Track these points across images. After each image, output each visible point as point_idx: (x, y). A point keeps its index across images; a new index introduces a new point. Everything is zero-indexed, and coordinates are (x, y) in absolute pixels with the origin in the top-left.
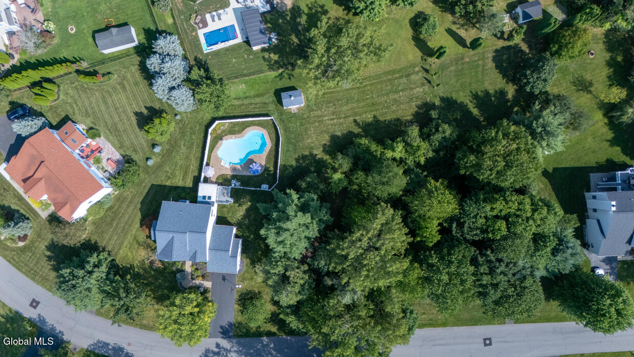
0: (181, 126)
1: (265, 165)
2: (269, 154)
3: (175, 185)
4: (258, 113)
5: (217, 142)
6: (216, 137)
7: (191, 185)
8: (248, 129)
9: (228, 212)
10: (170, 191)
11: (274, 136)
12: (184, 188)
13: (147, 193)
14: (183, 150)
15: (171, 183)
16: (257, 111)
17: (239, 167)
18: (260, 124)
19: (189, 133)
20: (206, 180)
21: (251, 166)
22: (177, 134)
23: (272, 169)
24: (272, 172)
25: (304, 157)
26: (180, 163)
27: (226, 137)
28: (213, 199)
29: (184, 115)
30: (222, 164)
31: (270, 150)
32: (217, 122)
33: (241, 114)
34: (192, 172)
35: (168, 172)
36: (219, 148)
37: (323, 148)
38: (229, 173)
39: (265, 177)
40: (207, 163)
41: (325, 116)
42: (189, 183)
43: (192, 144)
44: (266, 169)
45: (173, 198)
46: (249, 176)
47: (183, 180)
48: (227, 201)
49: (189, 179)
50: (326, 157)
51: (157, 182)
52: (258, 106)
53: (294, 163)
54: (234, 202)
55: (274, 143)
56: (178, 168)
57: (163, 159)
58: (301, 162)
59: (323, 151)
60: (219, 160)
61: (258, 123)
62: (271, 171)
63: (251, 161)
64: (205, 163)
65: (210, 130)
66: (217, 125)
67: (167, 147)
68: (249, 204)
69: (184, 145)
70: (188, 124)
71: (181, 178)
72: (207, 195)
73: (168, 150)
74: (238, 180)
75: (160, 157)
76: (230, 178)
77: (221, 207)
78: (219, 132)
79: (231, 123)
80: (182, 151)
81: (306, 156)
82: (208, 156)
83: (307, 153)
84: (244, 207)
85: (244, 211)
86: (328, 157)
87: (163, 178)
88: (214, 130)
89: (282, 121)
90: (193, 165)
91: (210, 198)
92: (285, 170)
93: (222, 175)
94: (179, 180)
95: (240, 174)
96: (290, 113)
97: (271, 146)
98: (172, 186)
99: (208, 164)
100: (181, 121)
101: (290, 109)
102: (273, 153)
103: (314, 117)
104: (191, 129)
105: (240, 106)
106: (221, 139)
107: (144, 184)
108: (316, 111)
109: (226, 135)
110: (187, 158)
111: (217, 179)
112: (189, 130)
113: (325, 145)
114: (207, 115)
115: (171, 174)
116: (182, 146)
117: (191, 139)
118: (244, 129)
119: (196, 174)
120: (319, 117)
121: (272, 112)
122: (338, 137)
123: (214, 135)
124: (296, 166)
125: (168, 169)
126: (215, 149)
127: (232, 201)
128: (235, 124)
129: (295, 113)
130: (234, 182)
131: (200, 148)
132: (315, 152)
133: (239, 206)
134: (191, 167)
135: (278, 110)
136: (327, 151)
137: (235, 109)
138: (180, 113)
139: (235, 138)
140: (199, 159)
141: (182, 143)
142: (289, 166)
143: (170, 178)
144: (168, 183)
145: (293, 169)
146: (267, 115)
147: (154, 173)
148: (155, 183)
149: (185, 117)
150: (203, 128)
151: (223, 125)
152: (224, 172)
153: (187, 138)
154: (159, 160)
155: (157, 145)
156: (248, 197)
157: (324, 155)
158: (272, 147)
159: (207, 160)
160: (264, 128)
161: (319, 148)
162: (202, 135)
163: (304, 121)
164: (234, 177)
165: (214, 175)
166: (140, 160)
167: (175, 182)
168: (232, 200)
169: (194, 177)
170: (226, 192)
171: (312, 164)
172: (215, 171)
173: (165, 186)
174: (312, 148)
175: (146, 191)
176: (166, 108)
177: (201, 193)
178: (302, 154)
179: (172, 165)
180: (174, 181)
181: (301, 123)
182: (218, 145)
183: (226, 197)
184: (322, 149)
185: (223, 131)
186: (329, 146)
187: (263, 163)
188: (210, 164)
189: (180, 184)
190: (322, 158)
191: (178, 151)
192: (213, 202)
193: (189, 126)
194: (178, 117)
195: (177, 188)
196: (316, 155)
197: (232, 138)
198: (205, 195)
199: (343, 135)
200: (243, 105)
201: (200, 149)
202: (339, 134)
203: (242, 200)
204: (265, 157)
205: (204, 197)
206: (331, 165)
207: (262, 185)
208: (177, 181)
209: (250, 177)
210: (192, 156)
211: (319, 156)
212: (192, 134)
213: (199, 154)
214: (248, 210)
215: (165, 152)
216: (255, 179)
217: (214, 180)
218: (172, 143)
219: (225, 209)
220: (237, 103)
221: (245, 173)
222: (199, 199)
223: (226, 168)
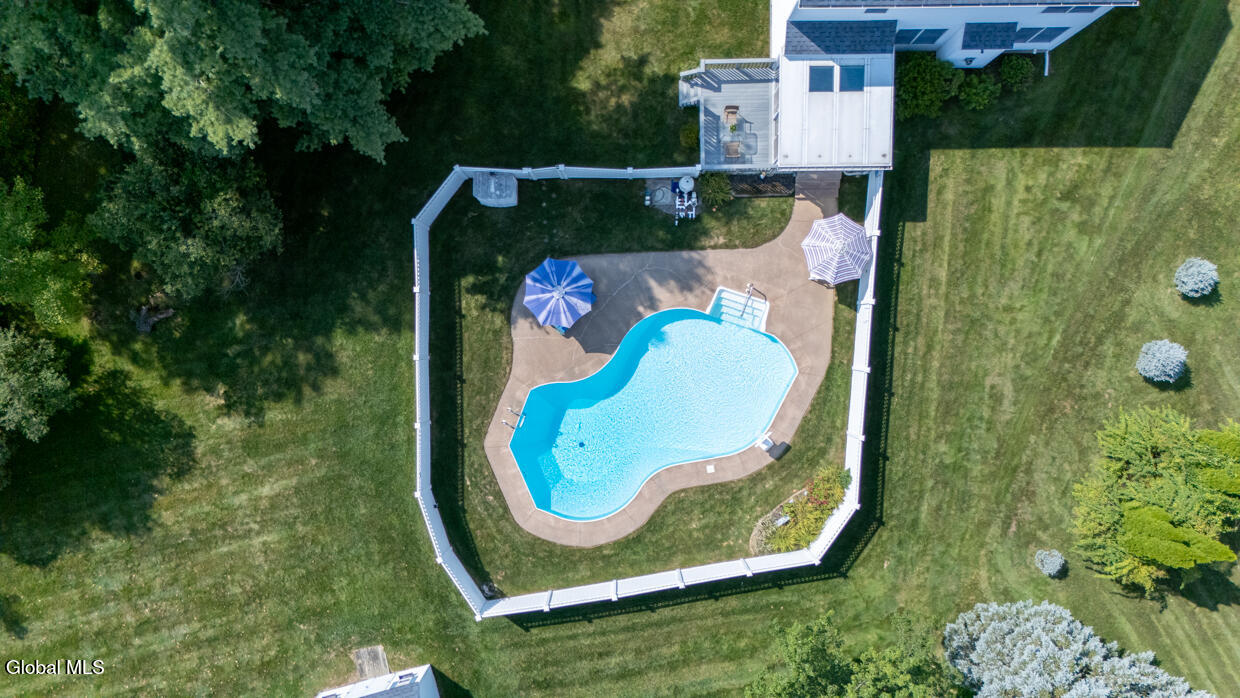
0: (1026, 511)
1: (509, 320)
2: (493, 389)
3: (1035, 153)
5: (805, 431)
6: (813, 463)
7: (937, 161)
8: (629, 528)
9: (703, 17)
10: (1060, 117)
11: (474, 502)
12: (978, 139)
13: (1193, 90)
14: (998, 370)
15: (1055, 163)
17: (659, 292)
18: (561, 563)
19: (977, 470)
20: (848, 193)
21: (584, 307)
22: (1041, 463)
23: (470, 303)
24: (468, 280)
25: (289, 385)
26: (1014, 287)
27: (754, 467)
28: (794, 74)
29: (1012, 578)
30: (763, 307)
31: (486, 412)
32: (813, 554)
33: (679, 611)
35: (1083, 228)
37: (190, 455)
38: (717, 259)
39: (505, 251)
41: (192, 643)
42: (949, 170)
43: (947, 410)
44: (503, 296)
45: (1039, 76)
46: (597, 251)
47: (989, 189)
48: (712, 82)
49: (949, 196)
50: (165, 396)
51: (1142, 164)
52: (584, 666)
53: (343, 346)
54: (671, 80)
55: (470, 459)
56: (1022, 259)
57: (1114, 302)
58: (302, 358)
59: (189, 435)
60: (781, 328)
61: (574, 565)
62: (475, 289)
63: (593, 333)
64: (867, 301)
65: (850, 503)
66: (814, 533)
67: (1098, 378)
68: (582, 84)
69: (997, 398)
70: (984, 525)
71: (998, 202)
72: (837, 98)
73: (1092, 358)
74: (666, 220)
75: (1133, 315)
76: (709, 223)
78: (797, 494)
79: (731, 555)
80: (1008, 359)
81: (279, 397)
82: (850, 348)
83: (277, 414)
84: (609, 56)
85: (606, 38)
86: (160, 404)
87: (1106, 191)
88: (825, 505)
89: (441, 595)
90: (934, 282)
91: (820, 81)
93: (754, 241)
94: (1010, 184)
95: (651, 257)
96: (394, 644)
97: (489, 442)
98: (1049, 142)
99: (847, 293)
100: (1027, 540)
101: (394, 666)
102: (469, 400)
103: (253, 632)
104: (963, 500)
105: (688, 659)
106: (782, 452)
107: (1220, 142)
108: (248, 667)
109: (756, 478)
110: (974, 325)
111: (785, 217)
112: (975, 489)
113: (180, 474)
114: (876, 589)
115: (1059, 217)
116: (1008, 390)
117: (955, 438)
118: (655, 523)
119: (913, 231)
120: (227, 636)
121: (499, 640)
122: (105, 524)
123: (823, 472)
124: (328, 332)
125: (1083, 246)
126: (812, 392)
127: (683, 87)
128: (711, 547)
129: (367, 640)
130: (685, 207)
131: (898, 390)
132: (232, 424)
133: (643, 61)
134: (943, 274)
135: (468, 655)
136: (167, 435)
137: (716, 639)
138: (1040, 587)
139: (699, 467)
140: (902, 321)
141: (1008, 409)
142: (370, 327)
143: (1067, 196)
144: (1074, 160)
145: (343, 309)
146: (525, 620)
147: (1165, 216)
148: (1155, 153)
149: (1001, 560)
150: (893, 506)
151: (774, 542)
152: (745, 259)
153: (982, 440)
154: (1140, 294)
155: (1163, 386)
156: (594, 121)
157: (182, 413)
158: (481, 433)
159: (852, 323)
160: (535, 543)
161: (215, 451)
162: (895, 469)
163: (310, 601)
164: (683, 235)
165: (806, 230)
167: (1031, 172)
168: (689, 93)
169: (920, 215)
171: (247, 354)
172: (799, 257)
173: (1091, 141)
174: (251, 447)
175: (1203, 103)
176: (1122, 612)
177: (876, 105)
178: (298, 401)
179: (1057, 276)
180: (1042, 177)
181: (324, 588)
182: (797, 415)
184: (200, 449)
185: (771, 500)
186: (154, 468)
187: (521, 331)
188: (831, 295)
189: (1000, 165)
190: (189, 390)
191: (1031, 358)
192: (793, 51)
193: (977, 510)
194: (1052, 561)
195: (1023, 137)
196: (229, 408)
197: (719, 462)
198: (854, 96)
199: (80, 540)
200: (673, 666)
201: (901, 381)
202: (104, 544)
203: (626, 99)
204: (519, 369)
205: (854, 80)
206: (135, 359)
207: (511, 200)
208: (1022, 181)
209: (593, 240)
210: (943, 337)
211: (214, 401)
212: (956, 467)
213: (906, 350)
214: (587, 41)
215: (1108, 348)
217: (802, 207)
218: (1068, 404)
219: (723, 35)
220: (705, 671)
221: (624, 263)
222: (883, 63)
223: (740, 286)
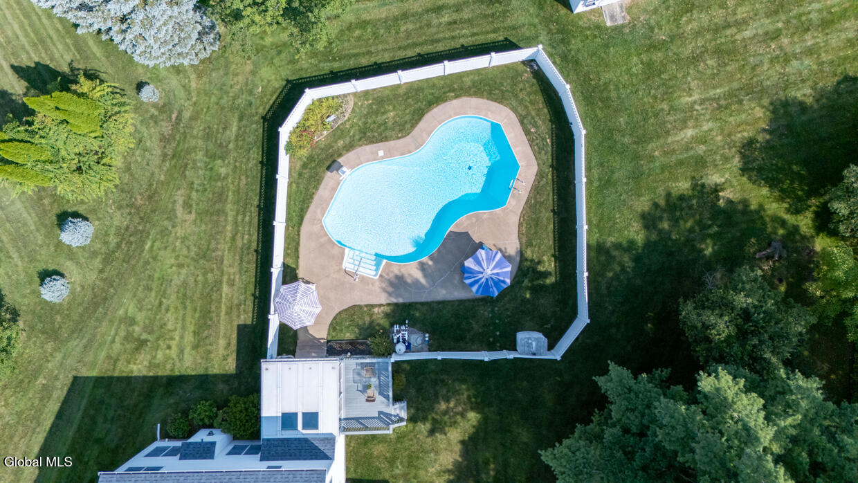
0: (166, 128)
1: (521, 253)
2: (532, 206)
3: (165, 371)
4: (466, 41)
5: (316, 181)
6: (311, 158)
7: (230, 366)
8: (436, 111)
9: (392, 462)
10: (149, 396)
11: (544, 127)
12: (204, 381)
13: (60, 415)
14: (186, 224)
15: (152, 365)
16: (466, 37)
17: (418, 275)
18: (483, 86)
19: (200, 156)
20: (291, 344)
21: (469, 263)
22: (156, 161)
23: (549, 265)
24: (550, 280)
25: (675, 206)
26: (177, 281)
27: (351, 156)
28: (329, 424)
29: (174, 82)
30: (347, 264)
31: (536, 189)
32: (310, 96)
33: (402, 54)
34: (228, 313)
35: (132, 321)
36: (326, 203)
37: (743, 156)
38: (379, 298)
39: (524, 301)
40: (285, 266)
41: (741, 24)
42: (223, 360)
43: (220, 196)
44: (525, 270)
45: (164, 424)
46: (461, 302)
47: (196, 347)
48: (384, 418)
49: (222, 342)
50: (761, 197)
51: (93, 365)
52: (466, 14)
53: (636, 234)
54: (412, 419)
55: (547, 157)
56: (172, 300)
57: (110, 272)
58: (665, 225)
59: (744, 170)
60: (334, 249)
61: (474, 84)
62: (545, 275)
64: (276, 270)
65: (285, 132)
66: (309, 110)
67: (119, 219)
68: (473, 416)
69: (187, 205)
70: (192, 118)
71: (189, 338)
72: (299, 408)
73: (123, 233)
74: (414, 324)
75: (97, 263)
76: (385, 323)
77: (359, 449)
78: (322, 136)
79: (366, 94)
80: (180, 232)
81: (681, 198)
84: (455, 435)
85: (458, 448)
86: (765, 191)
87: (117, 347)
88: (302, 129)
89: (567, 62)
90: (231, 284)
91: (311, 420)
92: (606, 266)
93: (354, 310)
94: (182, 351)
95: (424, 298)
96: (599, 27)
97: (534, 169)
98: (156, 378)
99: (290, 275)
100: (164, 108)
101: (599, 12)
102: (549, 198)
103: (699, 33)
104: (208, 135)
106: (332, 165)
107: (41, 381)
108: (701, 8)
109: (349, 147)
110: (204, 255)
111: (333, 327)
112: (201, 142)
113: (750, 143)
114: (266, 72)
115: (148, 329)
116: (180, 211)
117: (214, 177)
118: (419, 115)
119: (246, 317)
120: (716, 30)
121: (526, 32)
122: (803, 107)
123: (304, 153)
124: (648, 244)
125: (132, 310)
126: (313, 208)
127: (404, 414)
128: (380, 100)
129: (618, 29)
130: (401, 332)
131: (255, 210)
132: (713, 178)
133: (432, 432)
134: (225, 289)
135: (547, 21)
136: (760, 170)
137: (376, 35)
138: (155, 76)
139: (389, 154)
140: (252, 257)
141: (180, 197)
142: (618, 246)
143: (143, 343)
144: (138, 367)
145: (637, 259)
146: (508, 45)
147: (77, 330)
148: (85, 373)
149: (181, 94)
150: (256, 130)
151: (337, 103)
152: (360, 298)
153: (196, 176)
154: (92, 277)
155: (76, 215)
156: (465, 391)
157: (749, 186)
158: (540, 175)
159: (286, 255)
160: (501, 99)
161: (726, 159)
162: (256, 155)
163: (658, 56)
164: (402, 313)
165: (319, 318)
166: (17, 285)
167: (167, 358)
168: (400, 410)
169: (241, 329)
170: (374, 381)
171: (704, 227)
172: (323, 300)
175: (53, 407)
176: (99, 59)
177: (272, 405)
178: (669, 195)
179: (149, 289)
180: (160, 355)
181: (649, 65)
182: (323, 191)
183: (379, 398)
184: (737, 161)
185: (339, 132)
186: (768, 146)
187: (512, 246)
188: (301, 273)
189: (188, 363)
190: (745, 203)
191: (164, 233)
192: (330, 440)
193: (199, 128)
194: (148, 94)
195: (173, 382)
196: (716, 189)
197: (375, 158)
198: (288, 410)
199: (821, 95)
200: (405, 16)
201: (252, 216)
202: (804, 93)
203: (443, 406)
204: (514, 220)
205: (288, 420)
206: (783, 223)
207: (521, 336)
208: (173, 353)
209: (465, 309)
210: (224, 246)
211: (726, 194)
212: (213, 157)
213: (250, 237)
214: (470, 445)
215: (113, 240)
216: (485, 312)
217: (322, 334)
218: (139, 201)
219: (378, 449)
220: (383, 13)
221: (443, 294)
222: (269, 431)
223: (363, 279)
